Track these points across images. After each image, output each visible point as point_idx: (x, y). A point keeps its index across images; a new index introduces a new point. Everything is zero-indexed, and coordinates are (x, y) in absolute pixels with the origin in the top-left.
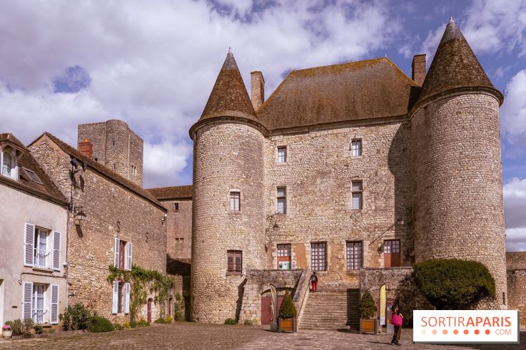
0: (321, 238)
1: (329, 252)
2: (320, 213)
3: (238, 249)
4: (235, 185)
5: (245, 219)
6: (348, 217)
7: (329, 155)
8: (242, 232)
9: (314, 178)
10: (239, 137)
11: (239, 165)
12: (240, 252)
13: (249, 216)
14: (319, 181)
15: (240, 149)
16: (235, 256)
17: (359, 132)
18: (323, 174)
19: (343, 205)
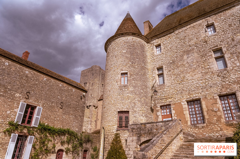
0: (195, 96)
1: (204, 106)
2: (190, 78)
3: (126, 110)
4: (124, 69)
5: (131, 89)
6: (216, 76)
7: (190, 40)
8: (128, 98)
9: (182, 56)
10: (127, 43)
11: (127, 57)
12: (128, 112)
13: (135, 87)
14: (185, 57)
15: (128, 49)
16: (124, 116)
17: (211, 20)
18: (188, 52)
19: (209, 68)
